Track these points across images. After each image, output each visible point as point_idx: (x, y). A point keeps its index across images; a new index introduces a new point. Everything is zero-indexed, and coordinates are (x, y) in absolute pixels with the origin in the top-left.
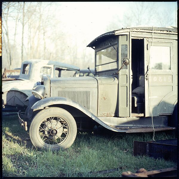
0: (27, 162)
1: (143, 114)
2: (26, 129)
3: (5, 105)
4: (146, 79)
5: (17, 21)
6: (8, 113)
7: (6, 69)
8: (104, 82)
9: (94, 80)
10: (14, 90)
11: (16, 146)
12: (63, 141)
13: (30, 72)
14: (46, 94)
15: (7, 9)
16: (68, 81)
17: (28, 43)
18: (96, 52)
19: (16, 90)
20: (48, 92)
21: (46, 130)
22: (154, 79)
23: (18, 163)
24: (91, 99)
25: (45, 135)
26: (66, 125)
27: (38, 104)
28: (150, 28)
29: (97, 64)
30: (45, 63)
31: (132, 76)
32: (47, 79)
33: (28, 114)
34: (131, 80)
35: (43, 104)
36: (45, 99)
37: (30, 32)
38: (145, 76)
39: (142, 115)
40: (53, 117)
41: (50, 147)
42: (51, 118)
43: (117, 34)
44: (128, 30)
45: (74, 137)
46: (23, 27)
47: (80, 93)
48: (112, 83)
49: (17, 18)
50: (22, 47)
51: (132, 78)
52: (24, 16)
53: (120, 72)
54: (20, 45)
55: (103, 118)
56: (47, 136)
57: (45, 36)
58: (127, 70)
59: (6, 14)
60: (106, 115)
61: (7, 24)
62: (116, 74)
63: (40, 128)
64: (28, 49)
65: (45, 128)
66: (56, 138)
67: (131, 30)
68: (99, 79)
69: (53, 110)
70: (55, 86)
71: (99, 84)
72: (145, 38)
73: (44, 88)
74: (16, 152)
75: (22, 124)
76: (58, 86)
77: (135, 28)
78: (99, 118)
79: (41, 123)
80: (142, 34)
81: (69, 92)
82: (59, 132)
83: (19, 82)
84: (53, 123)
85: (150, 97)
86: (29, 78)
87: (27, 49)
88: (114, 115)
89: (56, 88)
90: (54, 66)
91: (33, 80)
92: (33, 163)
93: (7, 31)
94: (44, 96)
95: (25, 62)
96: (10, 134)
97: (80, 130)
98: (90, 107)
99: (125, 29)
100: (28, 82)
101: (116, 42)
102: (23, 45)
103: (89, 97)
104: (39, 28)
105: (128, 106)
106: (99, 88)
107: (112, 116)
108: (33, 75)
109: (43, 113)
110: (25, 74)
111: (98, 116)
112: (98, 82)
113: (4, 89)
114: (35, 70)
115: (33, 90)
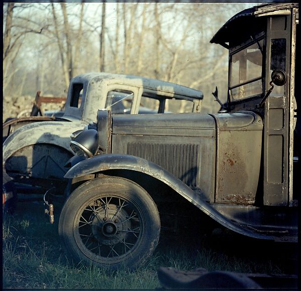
2: (52, 220)
8: (230, 125)
9: (208, 120)
12: (130, 251)
14: (100, 149)
18: (231, 56)
20: (106, 147)
21: (93, 224)
26: (137, 217)
27: (76, 167)
30: (117, 81)
32: (106, 118)
34: (294, 121)
35: (86, 168)
40: (109, 198)
42: (104, 199)
43: (260, 16)
45: (153, 243)
48: (249, 128)
51: (295, 116)
53: (268, 104)
54: (96, 29)
55: (227, 207)
58: (284, 98)
60: (234, 200)
62: (260, 107)
63: (81, 219)
65: (93, 220)
69: (110, 182)
70: (123, 132)
71: (218, 129)
75: (46, 211)
76: (127, 133)
79: (83, 208)
81: (151, 147)
82: (121, 229)
88: (254, 202)
89: (123, 137)
94: (94, 154)
97: (175, 231)
101: (262, 34)
102: (104, 28)
103: (195, 159)
105: (284, 180)
106: (218, 138)
107: (249, 204)
108: (90, 109)
109: (87, 187)
110: (77, 107)
111: (216, 201)
112: (218, 125)
113: (24, 140)
114: (93, 97)
115: (73, 139)
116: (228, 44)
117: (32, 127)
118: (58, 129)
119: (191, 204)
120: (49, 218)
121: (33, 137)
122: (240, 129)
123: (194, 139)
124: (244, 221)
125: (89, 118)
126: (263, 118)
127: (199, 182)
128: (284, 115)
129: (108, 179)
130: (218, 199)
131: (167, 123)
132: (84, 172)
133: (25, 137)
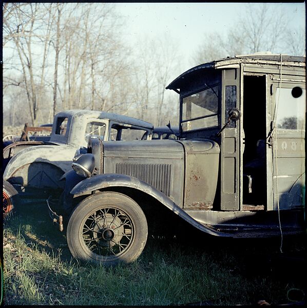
0: (61, 285)
1: (263, 206)
2: (62, 229)
3: (25, 187)
4: (269, 145)
5: (46, 43)
6: (29, 201)
7: (28, 125)
8: (195, 149)
9: (178, 146)
10: (40, 161)
11: (42, 257)
12: (123, 251)
13: (68, 130)
14: (96, 169)
15: (30, 24)
16: (133, 146)
17: (65, 82)
18: (181, 99)
19: (45, 161)
20: (99, 167)
21: (94, 230)
22: (283, 145)
23: (47, 287)
24: (172, 179)
25: (94, 239)
26: (129, 223)
27: (81, 185)
28: (275, 57)
29: (184, 119)
30: (94, 116)
31: (244, 139)
32: (97, 143)
33: (64, 202)
34: (243, 147)
35: (90, 186)
36: (95, 178)
37: (69, 63)
38: (268, 139)
39: (261, 208)
40: (107, 209)
41: (102, 259)
42: (103, 210)
44: (239, 61)
46: (57, 54)
47: (154, 167)
48: (210, 152)
49: (47, 38)
50: (55, 89)
51: (244, 143)
52: (59, 36)
53: (224, 133)
54: (51, 84)
55: (193, 211)
56: (97, 241)
57: (93, 71)
58: (236, 129)
59: (28, 32)
60: (198, 206)
61: (29, 49)
62: (216, 136)
63: (85, 227)
64: (65, 91)
65: (94, 227)
66: (112, 244)
67: (243, 61)
68: (187, 144)
69: (108, 196)
70: (111, 155)
71: (186, 152)
72: (267, 73)
73: (93, 159)
74: (44, 267)
75: (55, 220)
76: (116, 156)
77: (249, 57)
78: (186, 212)
79: (87, 218)
80: (262, 67)
81: (134, 166)
82: (117, 234)
83: (50, 147)
84: (107, 219)
85: (275, 177)
86: (67, 141)
87: (63, 92)
88: (212, 207)
89: (113, 158)
90: (110, 121)
91: (74, 144)
92: (71, 287)
93: (29, 61)
94: (92, 173)
95: (60, 114)
96: (34, 237)
98: (171, 193)
99: (232, 58)
100: (65, 148)
101: (217, 82)
102: (56, 84)
103: (169, 176)
104: (83, 56)
105: (236, 191)
106: (186, 160)
107: (208, 209)
108: (74, 136)
109: (90, 201)
110: (59, 134)
111: (184, 207)
112: (186, 149)
113: (25, 159)
114: (77, 127)
115: (74, 161)
116: (179, 90)
117: (30, 150)
118: (50, 151)
119: (172, 212)
120: (59, 227)
121: (32, 157)
122: (203, 153)
123: (168, 160)
124: (204, 221)
125: (73, 142)
126: (220, 144)
127: (172, 193)
128: (235, 142)
129: (107, 194)
130: (186, 206)
131: (146, 148)
132: (88, 189)
133: (25, 157)
